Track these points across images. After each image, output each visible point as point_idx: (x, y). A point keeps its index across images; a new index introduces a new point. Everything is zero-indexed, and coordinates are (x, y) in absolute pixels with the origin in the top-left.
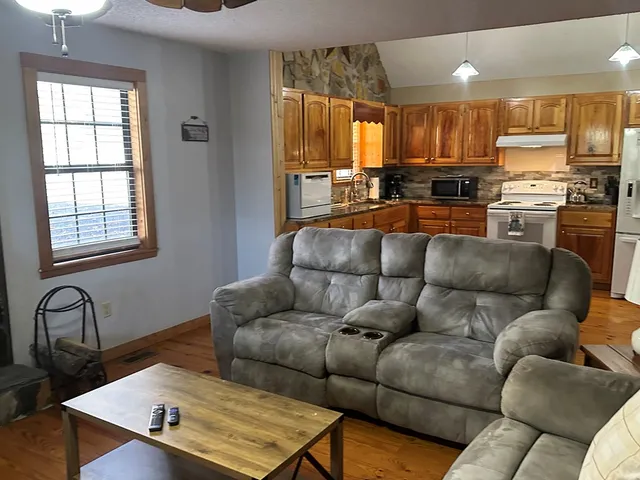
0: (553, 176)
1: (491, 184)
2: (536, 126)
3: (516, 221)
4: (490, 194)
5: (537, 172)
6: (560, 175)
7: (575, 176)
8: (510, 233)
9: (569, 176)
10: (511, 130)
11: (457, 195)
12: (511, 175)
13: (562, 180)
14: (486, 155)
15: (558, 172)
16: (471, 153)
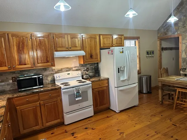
0: (74, 69)
1: (47, 76)
2: (70, 47)
3: (78, 92)
4: (47, 81)
5: (67, 68)
6: (76, 68)
7: (81, 68)
8: (77, 99)
9: (79, 68)
10: (58, 49)
11: (37, 86)
12: (56, 70)
13: (77, 70)
14: (48, 62)
15: (75, 67)
16: (39, 62)
